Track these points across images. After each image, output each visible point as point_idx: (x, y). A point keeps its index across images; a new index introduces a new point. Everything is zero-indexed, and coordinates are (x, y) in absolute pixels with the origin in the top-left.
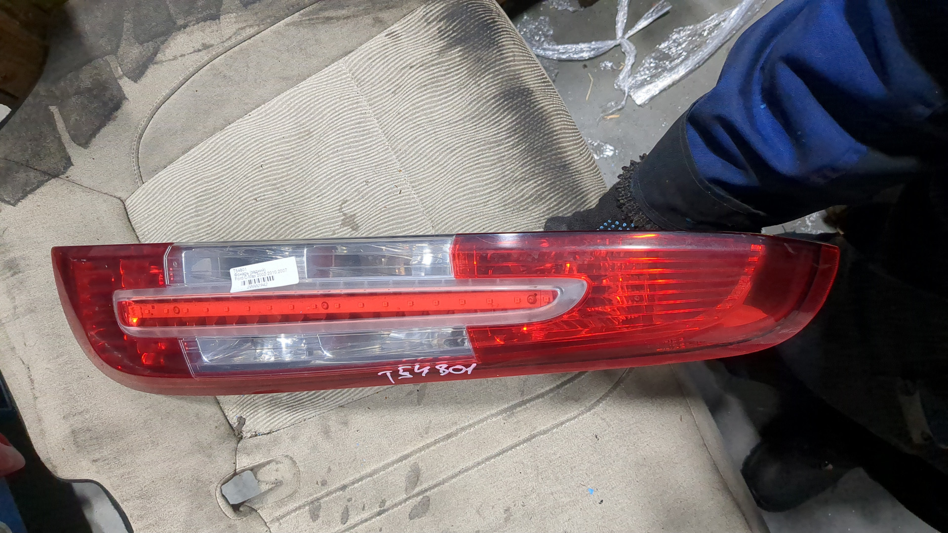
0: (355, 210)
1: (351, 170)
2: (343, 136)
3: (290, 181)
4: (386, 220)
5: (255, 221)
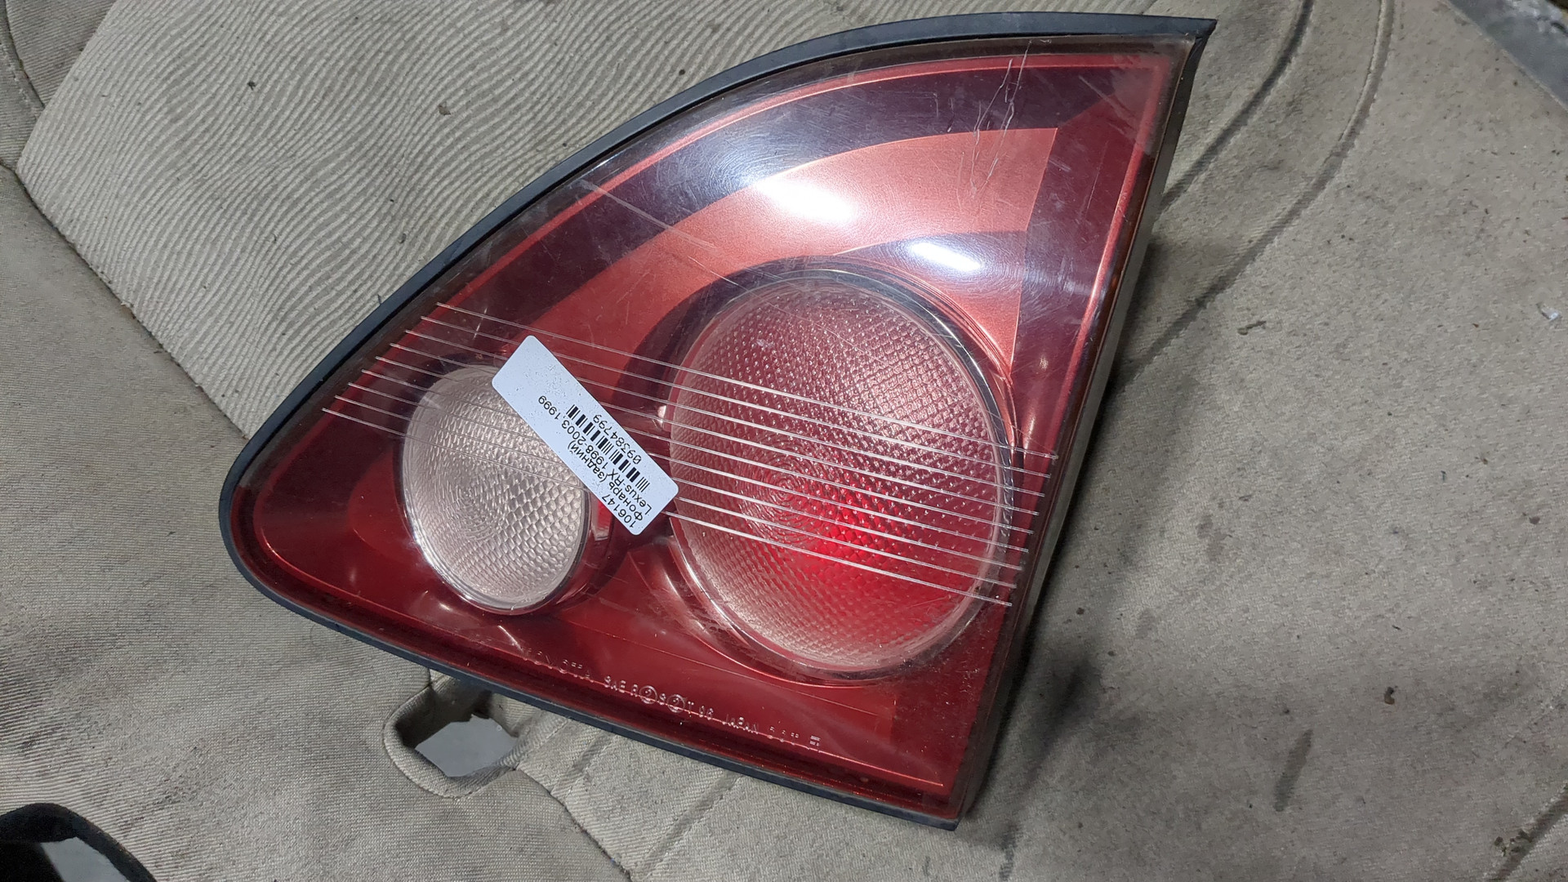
5: (312, 75)
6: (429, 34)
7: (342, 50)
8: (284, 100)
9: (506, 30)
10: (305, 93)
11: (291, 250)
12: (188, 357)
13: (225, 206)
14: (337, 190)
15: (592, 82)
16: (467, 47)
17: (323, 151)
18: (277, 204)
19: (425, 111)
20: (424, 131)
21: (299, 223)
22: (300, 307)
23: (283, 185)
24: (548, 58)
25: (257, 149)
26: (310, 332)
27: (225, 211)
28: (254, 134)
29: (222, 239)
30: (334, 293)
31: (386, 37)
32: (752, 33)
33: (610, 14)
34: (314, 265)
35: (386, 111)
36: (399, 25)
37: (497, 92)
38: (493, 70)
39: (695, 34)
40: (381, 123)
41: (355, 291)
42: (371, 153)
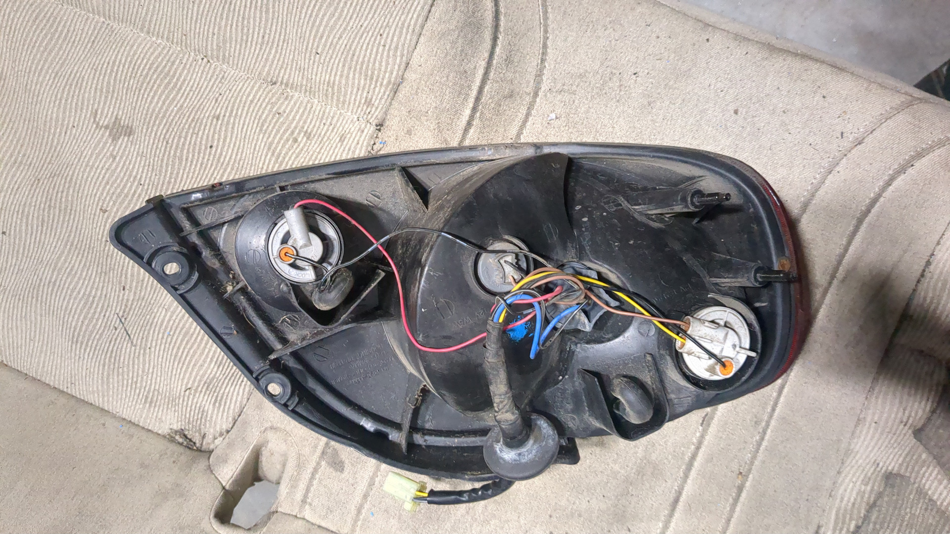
0: (113, 113)
1: (73, 75)
2: (33, 47)
3: (26, 144)
4: (152, 94)
5: (31, 217)
6: (78, 175)
7: (39, 198)
8: (24, 235)
9: (115, 158)
10: (32, 228)
11: (64, 308)
12: (41, 376)
13: (21, 297)
14: (71, 270)
15: (170, 168)
16: (100, 174)
17: (55, 253)
18: (46, 287)
19: (95, 215)
20: (99, 224)
21: (61, 293)
22: (82, 333)
23: (44, 277)
24: (142, 165)
25: (23, 264)
26: (92, 343)
27: (23, 300)
28: (17, 257)
29: (28, 314)
30: (95, 320)
31: (57, 184)
32: (237, 113)
33: (162, 130)
34: (78, 311)
35: (76, 222)
36: (61, 175)
37: (126, 191)
38: (118, 181)
39: (209, 124)
40: (76, 228)
41: (104, 316)
42: (79, 246)
